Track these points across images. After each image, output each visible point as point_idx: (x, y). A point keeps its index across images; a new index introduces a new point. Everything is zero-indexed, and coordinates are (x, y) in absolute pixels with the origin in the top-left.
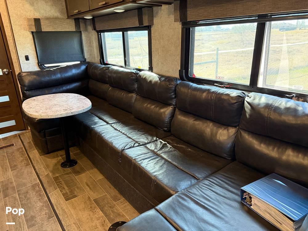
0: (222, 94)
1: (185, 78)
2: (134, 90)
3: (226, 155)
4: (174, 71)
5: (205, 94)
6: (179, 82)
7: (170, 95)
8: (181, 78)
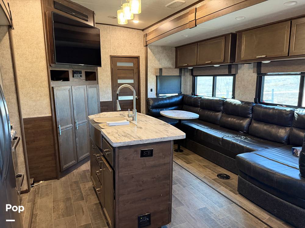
0: (282, 110)
1: (258, 103)
2: (221, 110)
3: (284, 142)
4: (251, 98)
5: (271, 110)
6: (254, 104)
7: (248, 111)
8: (256, 102)
